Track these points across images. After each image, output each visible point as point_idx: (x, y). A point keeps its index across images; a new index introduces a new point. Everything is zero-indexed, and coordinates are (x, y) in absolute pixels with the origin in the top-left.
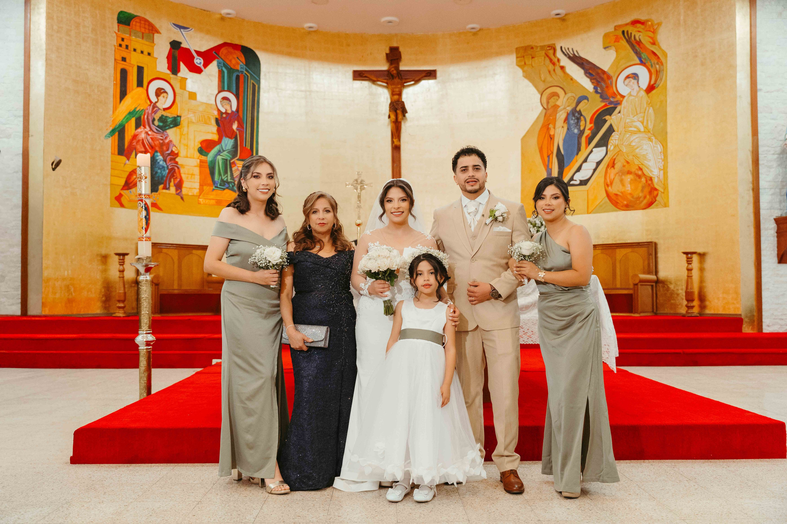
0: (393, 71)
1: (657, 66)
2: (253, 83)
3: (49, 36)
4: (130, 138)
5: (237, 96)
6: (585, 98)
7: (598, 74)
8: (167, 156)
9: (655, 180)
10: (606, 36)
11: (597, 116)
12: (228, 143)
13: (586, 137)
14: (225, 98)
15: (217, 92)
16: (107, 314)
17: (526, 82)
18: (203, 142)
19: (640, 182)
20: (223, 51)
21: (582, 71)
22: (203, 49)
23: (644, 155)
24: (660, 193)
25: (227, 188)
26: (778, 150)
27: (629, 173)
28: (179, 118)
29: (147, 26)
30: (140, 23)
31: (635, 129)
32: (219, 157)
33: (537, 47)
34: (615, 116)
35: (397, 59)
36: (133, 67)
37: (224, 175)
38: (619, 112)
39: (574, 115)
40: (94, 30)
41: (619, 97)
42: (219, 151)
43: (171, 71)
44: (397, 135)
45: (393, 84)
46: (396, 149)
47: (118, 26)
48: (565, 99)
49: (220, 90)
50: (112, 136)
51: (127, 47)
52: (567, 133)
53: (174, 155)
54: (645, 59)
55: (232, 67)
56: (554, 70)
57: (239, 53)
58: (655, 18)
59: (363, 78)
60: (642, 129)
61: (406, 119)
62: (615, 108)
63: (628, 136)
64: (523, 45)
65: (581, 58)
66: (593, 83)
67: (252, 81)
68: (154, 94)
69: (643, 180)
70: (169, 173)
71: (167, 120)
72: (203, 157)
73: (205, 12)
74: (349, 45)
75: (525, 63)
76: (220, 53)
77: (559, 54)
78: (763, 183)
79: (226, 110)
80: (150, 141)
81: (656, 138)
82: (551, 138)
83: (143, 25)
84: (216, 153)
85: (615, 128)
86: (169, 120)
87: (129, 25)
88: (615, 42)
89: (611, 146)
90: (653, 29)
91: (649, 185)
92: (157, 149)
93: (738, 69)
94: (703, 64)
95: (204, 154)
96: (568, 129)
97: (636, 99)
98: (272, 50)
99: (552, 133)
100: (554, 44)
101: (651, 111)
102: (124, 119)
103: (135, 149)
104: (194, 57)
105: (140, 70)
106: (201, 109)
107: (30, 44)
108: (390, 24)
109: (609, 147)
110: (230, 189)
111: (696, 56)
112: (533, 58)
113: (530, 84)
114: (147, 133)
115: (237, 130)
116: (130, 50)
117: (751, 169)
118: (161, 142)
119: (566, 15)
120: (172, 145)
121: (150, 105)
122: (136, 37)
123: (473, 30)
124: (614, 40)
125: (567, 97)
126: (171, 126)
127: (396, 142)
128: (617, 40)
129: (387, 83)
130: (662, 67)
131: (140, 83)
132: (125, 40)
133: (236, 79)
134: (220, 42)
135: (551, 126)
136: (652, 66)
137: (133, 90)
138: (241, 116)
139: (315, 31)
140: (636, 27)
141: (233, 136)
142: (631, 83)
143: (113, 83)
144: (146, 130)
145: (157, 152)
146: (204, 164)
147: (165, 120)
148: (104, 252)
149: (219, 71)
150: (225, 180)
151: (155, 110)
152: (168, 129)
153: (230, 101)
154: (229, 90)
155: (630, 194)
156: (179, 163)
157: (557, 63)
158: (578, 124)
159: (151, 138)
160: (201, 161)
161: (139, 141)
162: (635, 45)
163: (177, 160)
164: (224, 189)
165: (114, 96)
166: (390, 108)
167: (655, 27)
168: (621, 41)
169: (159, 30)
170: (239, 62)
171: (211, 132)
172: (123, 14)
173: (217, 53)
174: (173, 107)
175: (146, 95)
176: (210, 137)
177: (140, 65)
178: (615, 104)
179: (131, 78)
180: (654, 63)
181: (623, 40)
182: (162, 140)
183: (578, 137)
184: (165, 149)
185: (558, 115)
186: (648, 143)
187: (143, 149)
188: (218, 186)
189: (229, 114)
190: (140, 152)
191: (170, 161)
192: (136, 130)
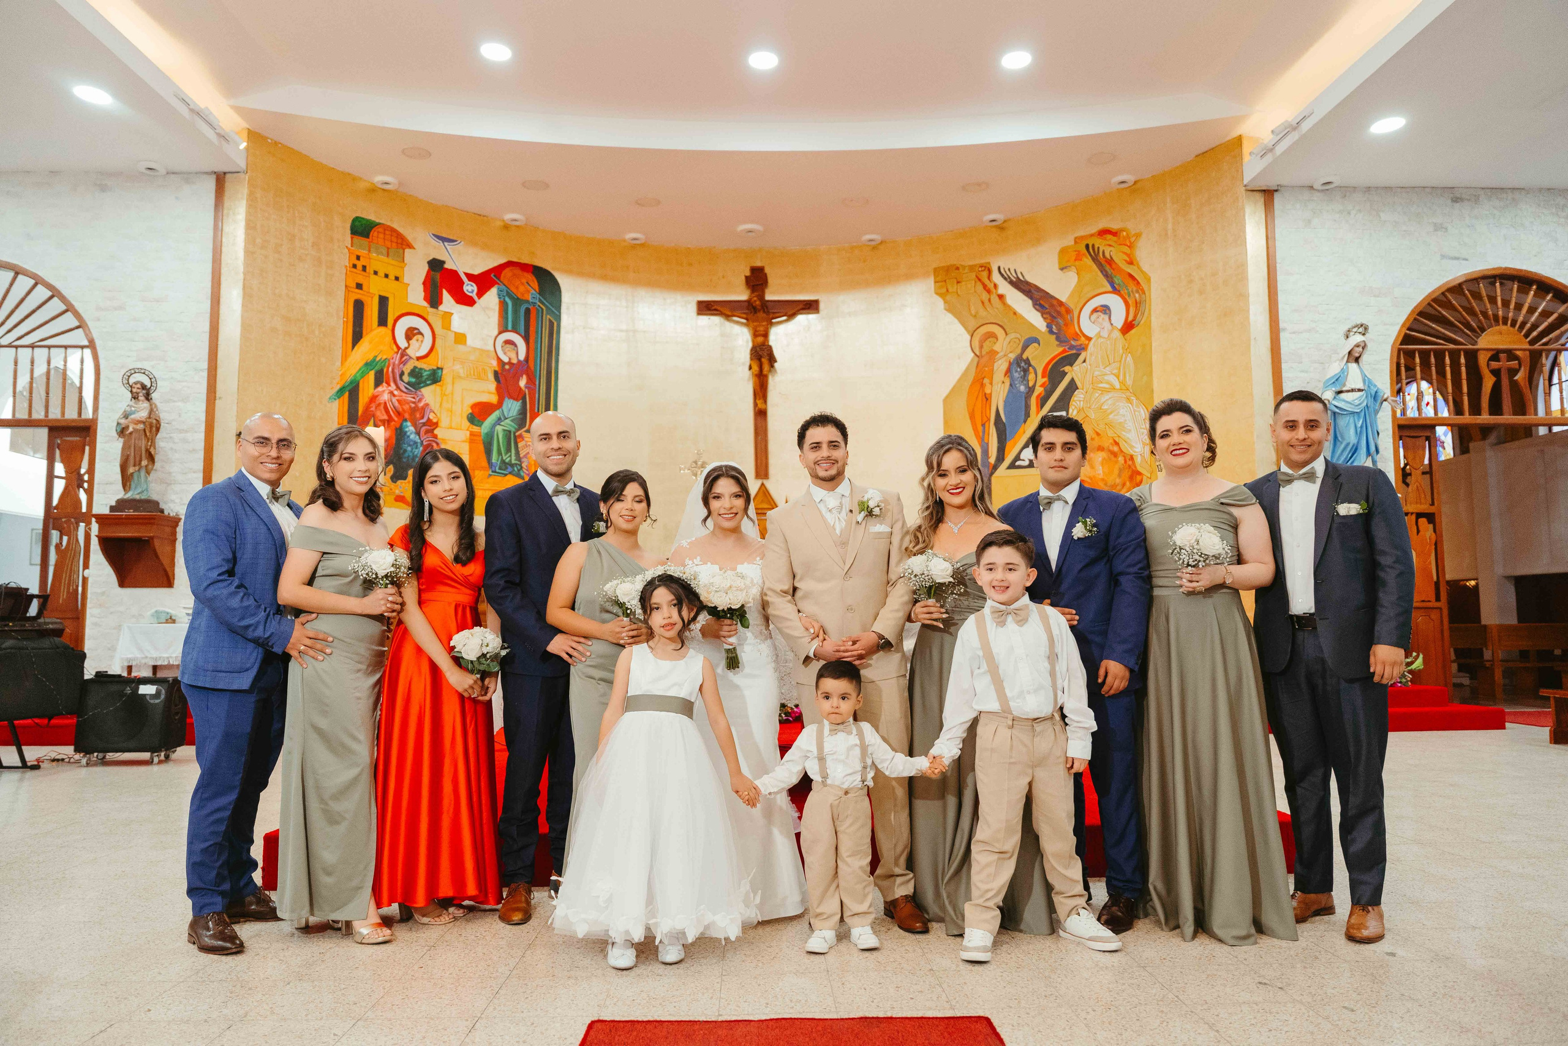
0: (755, 301)
1: (1137, 295)
2: (550, 320)
3: (248, 253)
4: (366, 400)
5: (526, 339)
6: (1035, 340)
7: (1052, 306)
8: (421, 428)
9: (1138, 460)
10: (1063, 252)
11: (1052, 366)
12: (512, 407)
14: (508, 342)
15: (496, 332)
17: (949, 317)
18: (475, 406)
19: (1117, 462)
20: (507, 273)
21: (1029, 302)
22: (477, 271)
23: (1120, 423)
24: (1145, 478)
25: (510, 473)
27: (1100, 449)
28: (440, 371)
29: (394, 239)
30: (384, 234)
31: (1107, 386)
32: (499, 428)
33: (964, 267)
34: (1078, 367)
35: (762, 284)
36: (372, 298)
37: (506, 454)
38: (1084, 361)
39: (1019, 365)
40: (314, 244)
41: (1083, 338)
42: (499, 419)
43: (428, 303)
44: (761, 395)
45: (757, 321)
46: (761, 414)
47: (352, 238)
48: (1006, 342)
49: (501, 329)
50: (339, 398)
51: (364, 268)
52: (1009, 392)
53: (432, 425)
54: (1119, 285)
55: (519, 296)
56: (989, 300)
57: (530, 277)
58: (1131, 226)
59: (712, 312)
60: (1117, 385)
61: (776, 371)
62: (1077, 355)
63: (1097, 395)
64: (942, 265)
65: (1027, 283)
66: (1044, 318)
67: (548, 316)
68: (404, 336)
69: (1121, 459)
70: (424, 450)
71: (421, 374)
72: (474, 427)
73: (481, 218)
74: (690, 264)
75: (947, 291)
76: (502, 276)
77: (996, 277)
79: (510, 359)
80: (397, 404)
81: (1137, 399)
82: (987, 399)
83: (388, 237)
84: (493, 422)
85: (1079, 384)
86: (425, 374)
87: (367, 236)
88: (1075, 260)
89: (1073, 410)
90: (1130, 241)
91: (1129, 466)
92: (407, 416)
93: (1251, 299)
94: (1201, 292)
95: (476, 423)
96: (1011, 385)
97: (1108, 342)
98: (580, 272)
99: (988, 391)
100: (989, 263)
101: (1129, 358)
102: (358, 372)
103: (374, 416)
104: (464, 283)
105: (383, 301)
106: (472, 358)
107: (220, 264)
108: (753, 234)
109: (1070, 411)
110: (514, 475)
111: (1191, 282)
112: (958, 282)
113: (956, 321)
114: (391, 393)
115: (526, 387)
116: (369, 273)
118: (413, 405)
119: (1005, 221)
120: (428, 411)
122: (378, 253)
124: (1074, 258)
125: (1008, 339)
126: (428, 382)
127: (760, 405)
128: (1078, 258)
129: (747, 319)
130: (1143, 296)
131: (383, 321)
132: (361, 258)
133: (525, 313)
134: (502, 260)
135: (986, 381)
136: (1129, 296)
137: (372, 330)
138: (532, 368)
139: (642, 245)
140: (1105, 239)
141: (520, 397)
142: (1100, 320)
143: (342, 321)
144: (390, 388)
145: (406, 420)
146: (475, 438)
147: (419, 373)
149: (500, 302)
150: (507, 460)
151: (404, 359)
152: (422, 387)
153: (516, 346)
154: (515, 330)
155: (1103, 480)
156: (439, 437)
158: (1025, 377)
159: (398, 400)
160: (472, 434)
161: (379, 404)
162: (1103, 263)
163: (436, 432)
164: (506, 475)
165: (344, 339)
166: (751, 354)
167: (1132, 240)
168: (1085, 259)
169: (413, 244)
170: (529, 289)
171: (487, 391)
172: (359, 222)
173: (498, 276)
174: (431, 355)
175: (391, 338)
176: (485, 398)
177: (383, 294)
178: (1078, 350)
179: (369, 313)
180: (1132, 292)
181: (1087, 258)
182: (414, 403)
183: (1026, 398)
184: (418, 416)
185: (996, 364)
186: (1126, 405)
187: (385, 417)
188: (497, 470)
189: (513, 364)
190: (380, 420)
191: (425, 434)
192: (375, 389)
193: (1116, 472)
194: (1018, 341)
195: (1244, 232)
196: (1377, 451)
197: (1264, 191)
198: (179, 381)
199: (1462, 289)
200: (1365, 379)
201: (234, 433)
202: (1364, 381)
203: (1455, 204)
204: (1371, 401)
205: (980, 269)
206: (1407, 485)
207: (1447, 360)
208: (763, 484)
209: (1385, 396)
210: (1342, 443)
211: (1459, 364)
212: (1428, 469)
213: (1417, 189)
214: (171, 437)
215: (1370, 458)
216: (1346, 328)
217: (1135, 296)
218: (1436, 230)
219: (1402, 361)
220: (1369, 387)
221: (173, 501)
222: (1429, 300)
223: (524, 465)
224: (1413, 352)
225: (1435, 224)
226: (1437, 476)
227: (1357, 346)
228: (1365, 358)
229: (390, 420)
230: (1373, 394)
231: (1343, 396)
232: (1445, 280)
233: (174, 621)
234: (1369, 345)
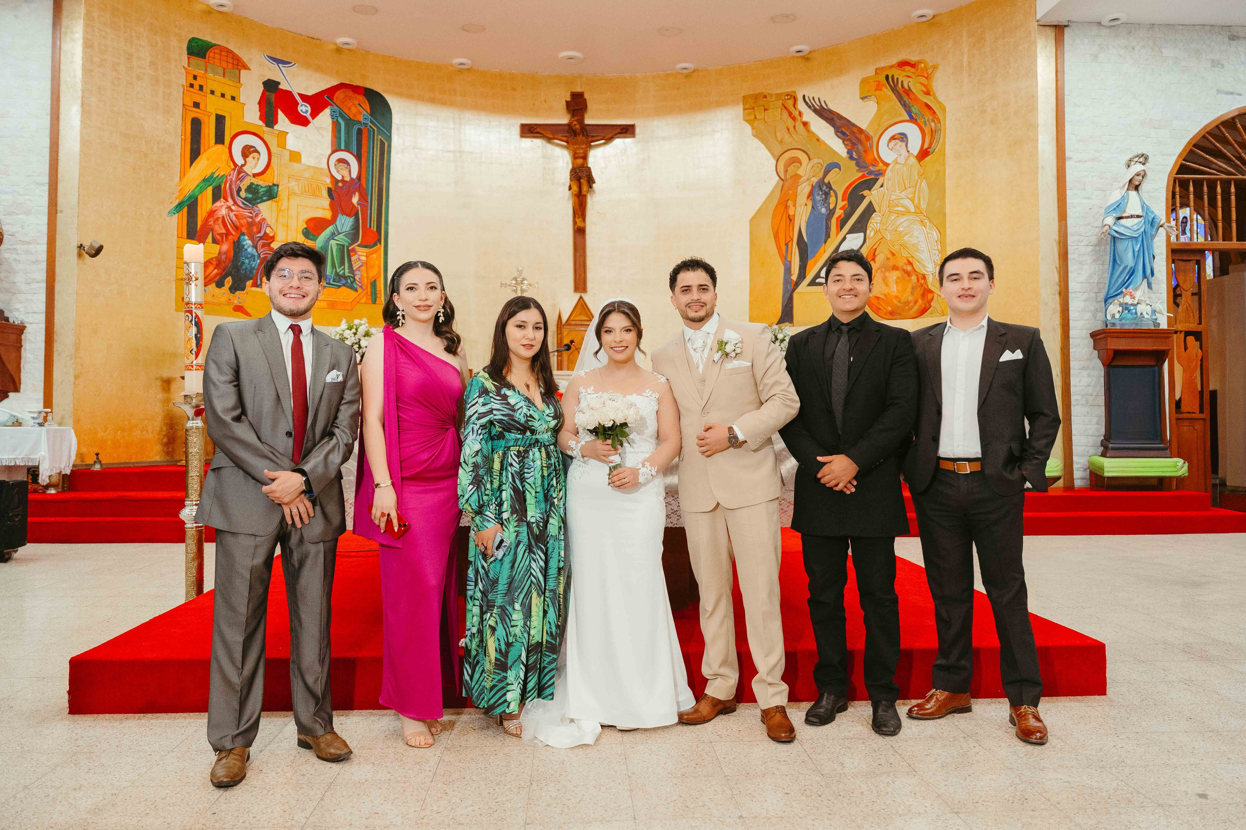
0: (575, 125)
1: (933, 124)
3: (87, 71)
4: (205, 214)
5: (359, 158)
6: (836, 165)
7: (853, 133)
8: (258, 241)
9: (930, 279)
10: (864, 81)
11: (852, 191)
12: (345, 223)
13: (837, 219)
14: (341, 161)
15: (329, 152)
16: (170, 462)
17: (757, 143)
18: (309, 221)
19: (910, 281)
20: (339, 95)
21: (832, 129)
22: (310, 92)
23: (915, 244)
24: (935, 295)
25: (344, 285)
26: (1094, 240)
27: (895, 268)
28: (275, 188)
29: (230, 60)
30: (220, 55)
31: (902, 209)
32: (333, 243)
33: (771, 95)
34: (876, 191)
35: (582, 109)
36: (209, 116)
37: (340, 267)
38: (882, 186)
39: (821, 189)
40: (153, 64)
41: (881, 164)
42: (333, 234)
43: (264, 122)
44: (580, 214)
45: (576, 143)
46: (580, 232)
47: (189, 58)
48: (809, 167)
49: (334, 148)
50: (178, 211)
51: (201, 88)
52: (811, 213)
53: (270, 240)
54: (916, 113)
55: (351, 117)
56: (794, 127)
57: (362, 99)
58: (929, 59)
59: (535, 135)
60: (913, 210)
61: (594, 191)
62: (876, 180)
63: (893, 218)
64: (751, 93)
65: (830, 111)
66: (845, 145)
67: (380, 137)
68: (240, 154)
69: (914, 278)
70: (260, 264)
71: (258, 190)
73: (315, 41)
74: (515, 89)
75: (755, 118)
76: (335, 97)
77: (801, 106)
78: (1072, 286)
79: (343, 177)
80: (234, 219)
81: (930, 222)
82: (790, 220)
83: (224, 58)
84: (328, 237)
85: (876, 207)
86: (261, 190)
87: (204, 57)
88: (876, 90)
89: (871, 231)
90: (928, 73)
91: (921, 284)
92: (244, 230)
93: (1040, 129)
94: (992, 123)
96: (813, 207)
97: (905, 168)
98: (409, 96)
99: (791, 213)
100: (795, 92)
101: (924, 184)
102: (196, 187)
103: (212, 230)
104: (298, 103)
105: (220, 120)
106: (307, 175)
107: (59, 81)
108: (574, 61)
109: (868, 232)
110: (347, 287)
111: (984, 112)
112: (765, 110)
113: (763, 146)
114: (229, 208)
115: (358, 204)
116: (206, 92)
117: (1058, 266)
118: (250, 220)
119: (810, 52)
120: (265, 225)
121: (234, 169)
122: (214, 74)
123: (685, 71)
124: (874, 88)
125: (811, 164)
126: (265, 198)
127: (580, 223)
128: (878, 88)
129: (567, 142)
130: (939, 125)
131: (220, 139)
132: (198, 78)
133: (358, 133)
134: (335, 83)
135: (790, 203)
136: (925, 124)
137: (209, 148)
138: (364, 186)
139: (468, 69)
140: (904, 70)
141: (353, 213)
142: (898, 147)
143: (180, 138)
144: (227, 203)
145: (243, 234)
147: (255, 189)
148: (166, 375)
149: (333, 122)
150: (342, 274)
151: (240, 176)
152: (259, 203)
153: (348, 164)
154: (347, 150)
155: (897, 297)
157: (799, 118)
158: (826, 200)
159: (235, 215)
161: (218, 219)
162: (903, 95)
163: (273, 246)
164: (340, 287)
165: (182, 156)
166: (571, 176)
167: (930, 71)
168: (884, 89)
169: (249, 65)
170: (360, 111)
171: (321, 208)
172: (196, 42)
173: (331, 97)
174: (267, 172)
175: (228, 155)
176: (319, 214)
177: (220, 113)
178: (876, 175)
179: (206, 131)
180: (928, 120)
181: (886, 88)
182: (251, 218)
183: (826, 219)
184: (255, 230)
185: (799, 188)
186: (920, 227)
187: (224, 231)
188: (332, 282)
189: (347, 182)
190: (218, 234)
191: (262, 248)
192: (213, 203)
193: (909, 290)
194: (820, 166)
195: (1036, 65)
196: (1152, 274)
197: (1056, 26)
198: (21, 195)
199: (1235, 123)
200: (1143, 206)
201: (75, 244)
202: (1143, 207)
203: (1232, 42)
204: (1148, 226)
205: (786, 98)
206: (1177, 305)
207: (1219, 189)
208: (581, 297)
209: (1162, 222)
210: (1120, 266)
211: (1229, 193)
212: (1196, 290)
213: (1197, 28)
214: (14, 249)
215: (1145, 282)
216: (1128, 158)
217: (931, 126)
218: (1214, 66)
219: (1177, 189)
220: (1147, 213)
221: (17, 310)
222: (1203, 133)
223: (357, 278)
224: (1188, 180)
225: (1213, 61)
226: (1205, 297)
227: (1138, 175)
228: (1144, 187)
229: (228, 233)
230: (1151, 220)
231: (1122, 221)
232: (1220, 114)
233: (20, 424)
234: (1148, 173)
